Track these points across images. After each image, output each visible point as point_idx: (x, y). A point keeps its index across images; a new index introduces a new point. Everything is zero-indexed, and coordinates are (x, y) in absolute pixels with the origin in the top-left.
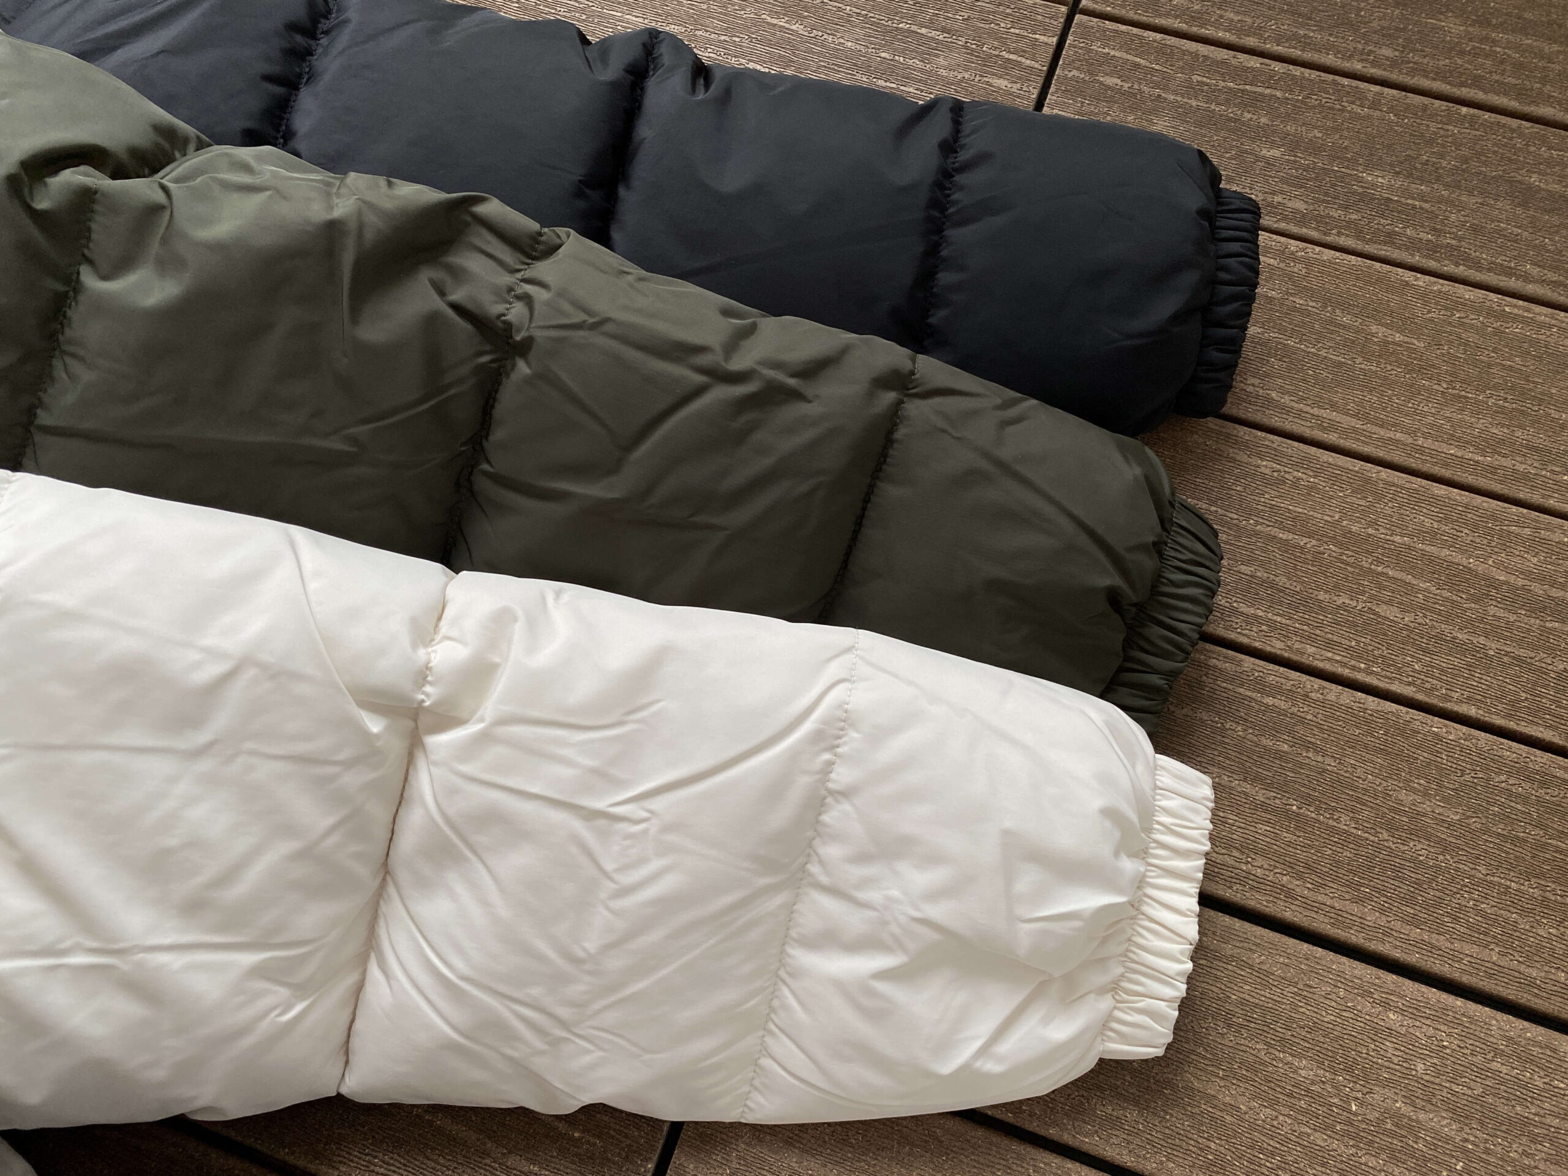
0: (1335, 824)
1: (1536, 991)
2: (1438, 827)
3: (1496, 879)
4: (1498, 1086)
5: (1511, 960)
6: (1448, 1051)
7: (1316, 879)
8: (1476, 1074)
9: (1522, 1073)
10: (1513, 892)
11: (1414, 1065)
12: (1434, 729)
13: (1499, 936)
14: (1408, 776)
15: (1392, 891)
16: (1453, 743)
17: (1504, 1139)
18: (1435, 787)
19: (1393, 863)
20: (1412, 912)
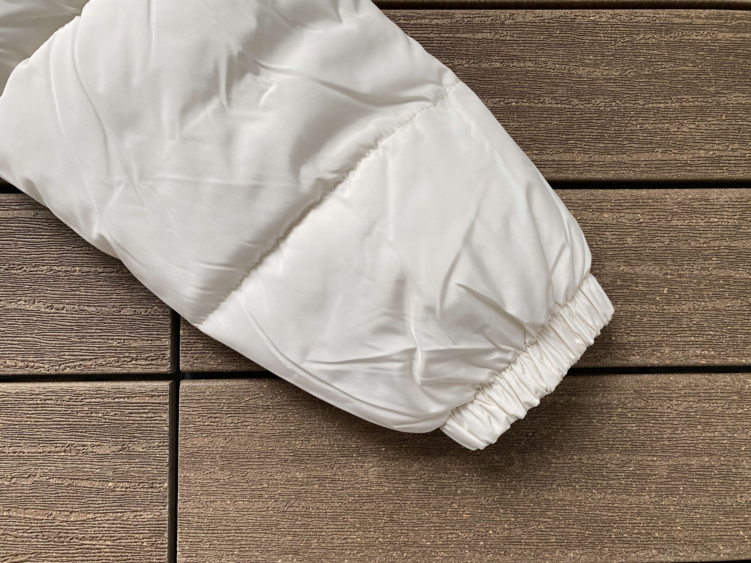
0: (542, 105)
1: (689, 168)
2: (608, 84)
3: (650, 105)
4: (678, 235)
5: (670, 154)
6: (644, 224)
7: (539, 146)
8: (664, 232)
9: (690, 221)
10: (663, 110)
11: (626, 240)
12: (591, 18)
13: (660, 142)
14: (581, 57)
15: (588, 137)
16: (605, 23)
17: (688, 264)
18: (600, 58)
19: (584, 118)
20: (603, 146)
